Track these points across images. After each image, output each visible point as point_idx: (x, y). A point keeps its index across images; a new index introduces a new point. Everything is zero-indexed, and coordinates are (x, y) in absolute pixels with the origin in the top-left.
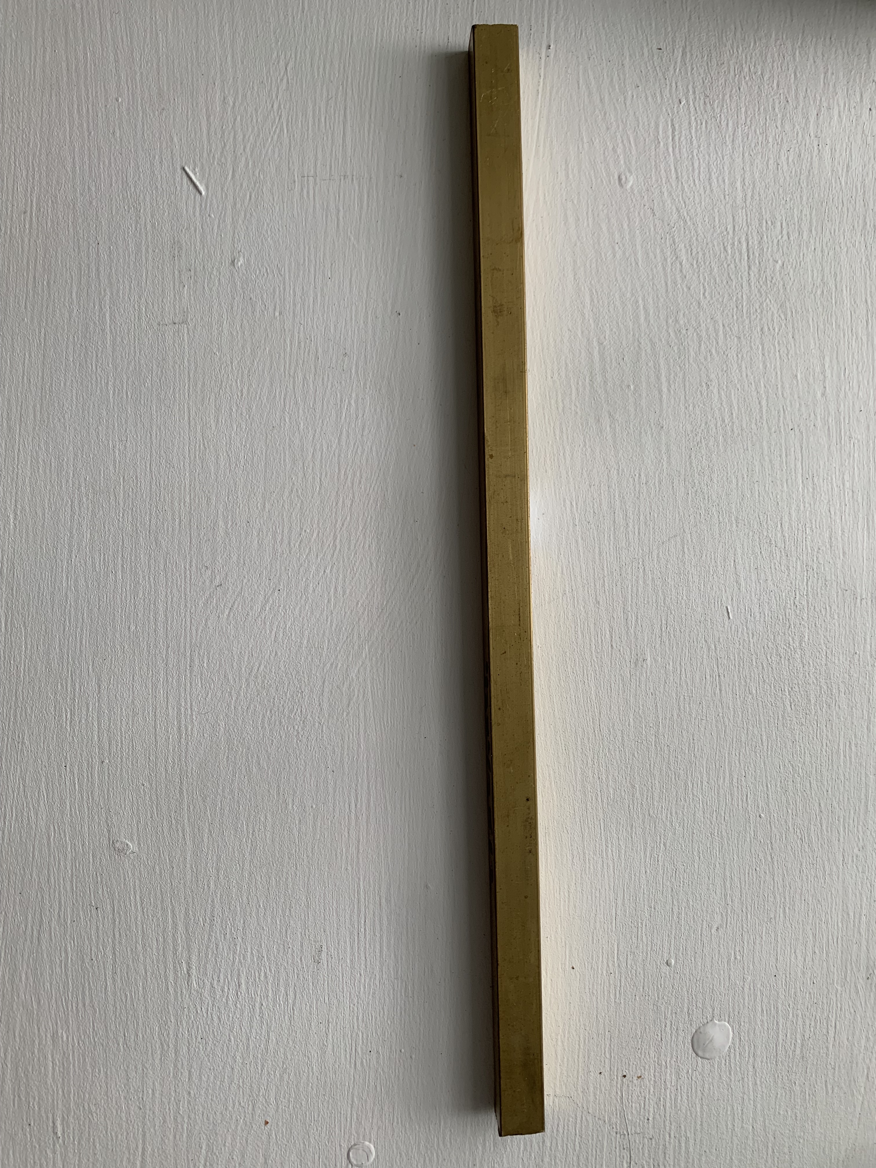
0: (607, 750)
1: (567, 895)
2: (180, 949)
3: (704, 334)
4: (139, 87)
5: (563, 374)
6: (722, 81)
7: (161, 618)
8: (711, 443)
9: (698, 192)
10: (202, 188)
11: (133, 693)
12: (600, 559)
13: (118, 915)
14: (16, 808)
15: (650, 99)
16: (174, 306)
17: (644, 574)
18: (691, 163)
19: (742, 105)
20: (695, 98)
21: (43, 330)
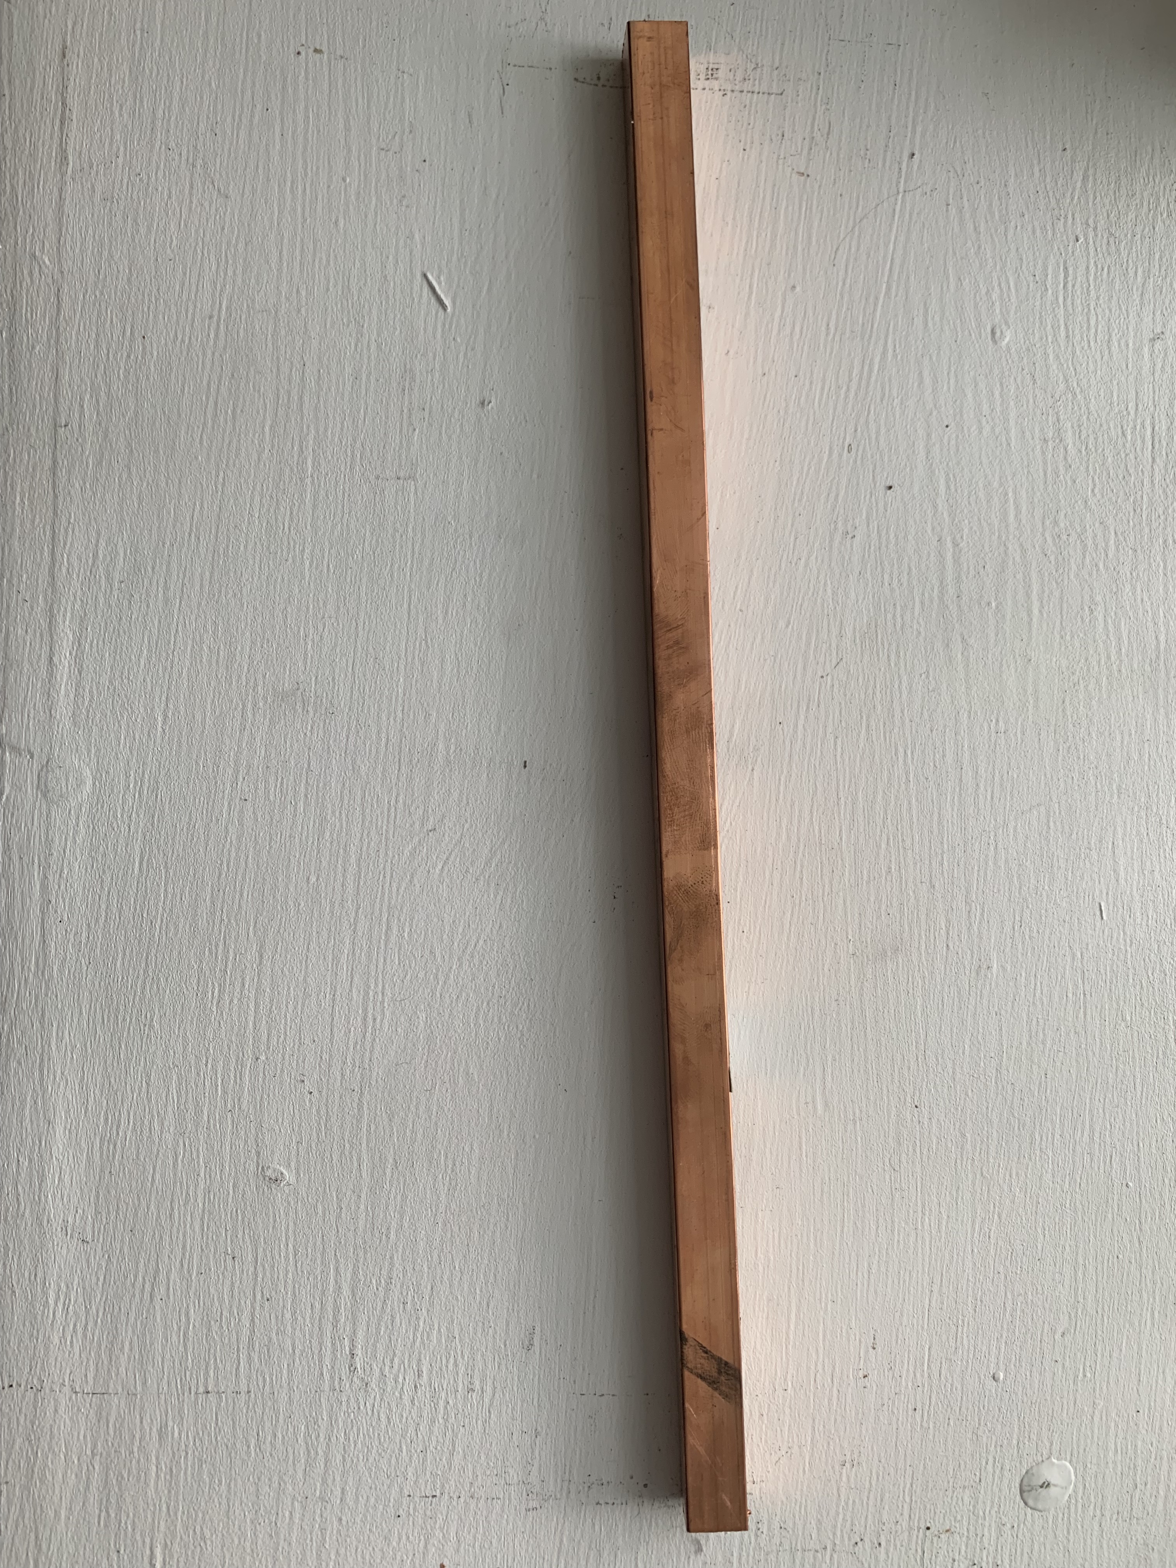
0: (932, 1084)
1: (866, 1276)
2: (343, 1320)
3: (1090, 542)
4: (374, 165)
5: (904, 580)
6: (1132, 215)
7: (352, 869)
8: (1091, 687)
9: (1093, 357)
10: (447, 302)
11: (307, 967)
12: (939, 829)
13: (261, 1269)
14: (135, 1114)
15: (1038, 231)
16: (400, 456)
17: (996, 853)
18: (1085, 319)
19: (1157, 249)
20: (1096, 236)
21: (222, 474)
